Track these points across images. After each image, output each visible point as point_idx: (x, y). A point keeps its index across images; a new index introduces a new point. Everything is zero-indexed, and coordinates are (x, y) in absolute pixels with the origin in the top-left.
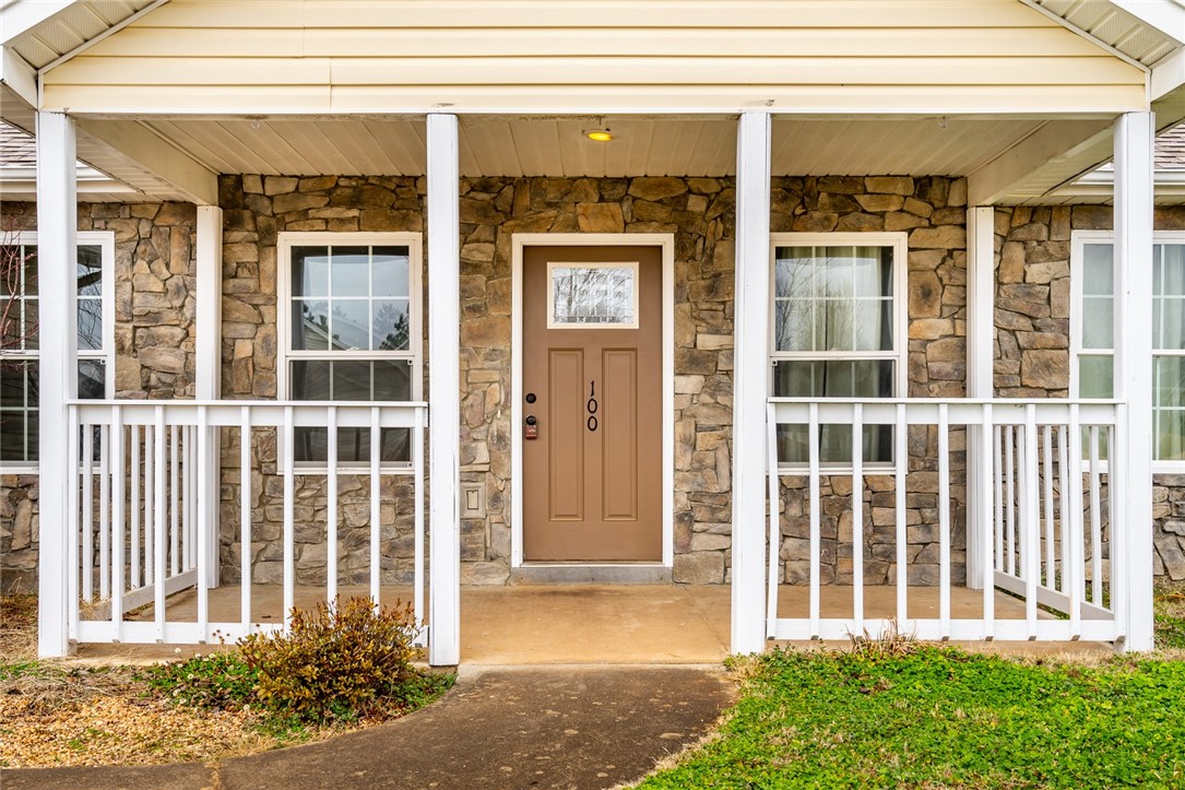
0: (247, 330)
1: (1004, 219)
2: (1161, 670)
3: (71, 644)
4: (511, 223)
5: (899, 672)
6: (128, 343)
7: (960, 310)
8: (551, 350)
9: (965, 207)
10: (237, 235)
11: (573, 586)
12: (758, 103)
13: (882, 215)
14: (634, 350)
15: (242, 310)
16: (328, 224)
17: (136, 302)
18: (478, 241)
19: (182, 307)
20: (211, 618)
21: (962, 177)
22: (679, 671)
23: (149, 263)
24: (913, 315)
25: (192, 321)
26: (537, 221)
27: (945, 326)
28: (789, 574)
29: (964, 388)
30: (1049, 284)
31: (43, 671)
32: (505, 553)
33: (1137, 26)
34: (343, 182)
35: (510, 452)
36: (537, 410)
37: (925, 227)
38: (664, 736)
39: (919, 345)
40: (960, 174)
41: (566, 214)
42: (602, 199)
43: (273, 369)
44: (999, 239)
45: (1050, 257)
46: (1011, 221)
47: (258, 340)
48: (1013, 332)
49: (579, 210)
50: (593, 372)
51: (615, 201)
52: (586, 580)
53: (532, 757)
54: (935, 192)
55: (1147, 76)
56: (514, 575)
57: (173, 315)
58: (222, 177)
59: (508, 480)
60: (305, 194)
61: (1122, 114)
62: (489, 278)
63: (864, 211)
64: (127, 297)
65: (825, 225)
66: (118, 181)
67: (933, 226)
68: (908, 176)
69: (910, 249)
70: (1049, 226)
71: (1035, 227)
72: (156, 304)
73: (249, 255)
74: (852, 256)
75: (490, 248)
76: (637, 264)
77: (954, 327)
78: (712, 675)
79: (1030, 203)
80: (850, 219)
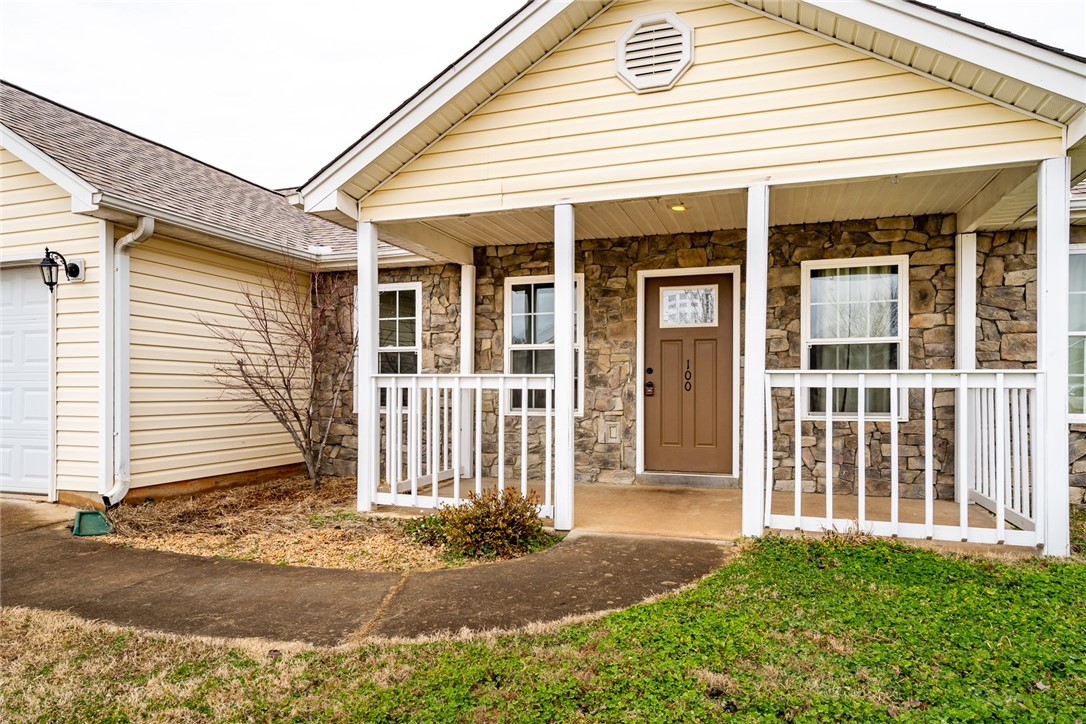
0: (488, 333)
1: (986, 242)
2: (1065, 571)
3: (373, 504)
4: (636, 264)
5: (850, 556)
6: (428, 342)
7: (950, 307)
8: (662, 341)
9: (953, 236)
10: (483, 280)
11: (674, 487)
12: (760, 179)
13: (889, 244)
14: (715, 340)
15: (486, 322)
16: (532, 272)
17: (432, 320)
18: (616, 276)
19: (455, 321)
20: (439, 495)
21: (952, 214)
22: (701, 544)
23: (439, 298)
24: (913, 311)
25: (459, 330)
26: (652, 263)
27: (938, 318)
28: (819, 486)
29: (953, 362)
30: (1024, 286)
31: (356, 518)
32: (632, 465)
33: (1047, 96)
34: (540, 247)
35: (635, 404)
36: (654, 378)
37: (922, 251)
38: (665, 583)
39: (917, 332)
40: (949, 212)
41: (671, 257)
42: (693, 246)
43: (501, 355)
44: (982, 255)
45: (1025, 266)
46: (992, 242)
47: (494, 339)
48: (994, 321)
49: (679, 254)
50: (688, 354)
51: (702, 247)
52: (683, 484)
53: (576, 588)
54: (931, 226)
55: (1064, 131)
56: (638, 479)
57: (450, 326)
58: (476, 249)
59: (634, 420)
60: (518, 255)
61: (1042, 161)
62: (623, 299)
63: (875, 242)
64: (428, 317)
65: (846, 254)
66: (417, 254)
67: (928, 249)
68: (909, 216)
69: (911, 267)
70: (1025, 244)
71: (1012, 245)
72: (442, 321)
73: (488, 291)
74: (866, 273)
75: (624, 280)
76: (717, 286)
77: (946, 319)
78: (721, 548)
79: (1008, 228)
80: (865, 248)
